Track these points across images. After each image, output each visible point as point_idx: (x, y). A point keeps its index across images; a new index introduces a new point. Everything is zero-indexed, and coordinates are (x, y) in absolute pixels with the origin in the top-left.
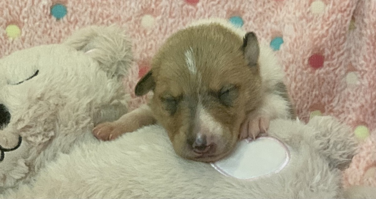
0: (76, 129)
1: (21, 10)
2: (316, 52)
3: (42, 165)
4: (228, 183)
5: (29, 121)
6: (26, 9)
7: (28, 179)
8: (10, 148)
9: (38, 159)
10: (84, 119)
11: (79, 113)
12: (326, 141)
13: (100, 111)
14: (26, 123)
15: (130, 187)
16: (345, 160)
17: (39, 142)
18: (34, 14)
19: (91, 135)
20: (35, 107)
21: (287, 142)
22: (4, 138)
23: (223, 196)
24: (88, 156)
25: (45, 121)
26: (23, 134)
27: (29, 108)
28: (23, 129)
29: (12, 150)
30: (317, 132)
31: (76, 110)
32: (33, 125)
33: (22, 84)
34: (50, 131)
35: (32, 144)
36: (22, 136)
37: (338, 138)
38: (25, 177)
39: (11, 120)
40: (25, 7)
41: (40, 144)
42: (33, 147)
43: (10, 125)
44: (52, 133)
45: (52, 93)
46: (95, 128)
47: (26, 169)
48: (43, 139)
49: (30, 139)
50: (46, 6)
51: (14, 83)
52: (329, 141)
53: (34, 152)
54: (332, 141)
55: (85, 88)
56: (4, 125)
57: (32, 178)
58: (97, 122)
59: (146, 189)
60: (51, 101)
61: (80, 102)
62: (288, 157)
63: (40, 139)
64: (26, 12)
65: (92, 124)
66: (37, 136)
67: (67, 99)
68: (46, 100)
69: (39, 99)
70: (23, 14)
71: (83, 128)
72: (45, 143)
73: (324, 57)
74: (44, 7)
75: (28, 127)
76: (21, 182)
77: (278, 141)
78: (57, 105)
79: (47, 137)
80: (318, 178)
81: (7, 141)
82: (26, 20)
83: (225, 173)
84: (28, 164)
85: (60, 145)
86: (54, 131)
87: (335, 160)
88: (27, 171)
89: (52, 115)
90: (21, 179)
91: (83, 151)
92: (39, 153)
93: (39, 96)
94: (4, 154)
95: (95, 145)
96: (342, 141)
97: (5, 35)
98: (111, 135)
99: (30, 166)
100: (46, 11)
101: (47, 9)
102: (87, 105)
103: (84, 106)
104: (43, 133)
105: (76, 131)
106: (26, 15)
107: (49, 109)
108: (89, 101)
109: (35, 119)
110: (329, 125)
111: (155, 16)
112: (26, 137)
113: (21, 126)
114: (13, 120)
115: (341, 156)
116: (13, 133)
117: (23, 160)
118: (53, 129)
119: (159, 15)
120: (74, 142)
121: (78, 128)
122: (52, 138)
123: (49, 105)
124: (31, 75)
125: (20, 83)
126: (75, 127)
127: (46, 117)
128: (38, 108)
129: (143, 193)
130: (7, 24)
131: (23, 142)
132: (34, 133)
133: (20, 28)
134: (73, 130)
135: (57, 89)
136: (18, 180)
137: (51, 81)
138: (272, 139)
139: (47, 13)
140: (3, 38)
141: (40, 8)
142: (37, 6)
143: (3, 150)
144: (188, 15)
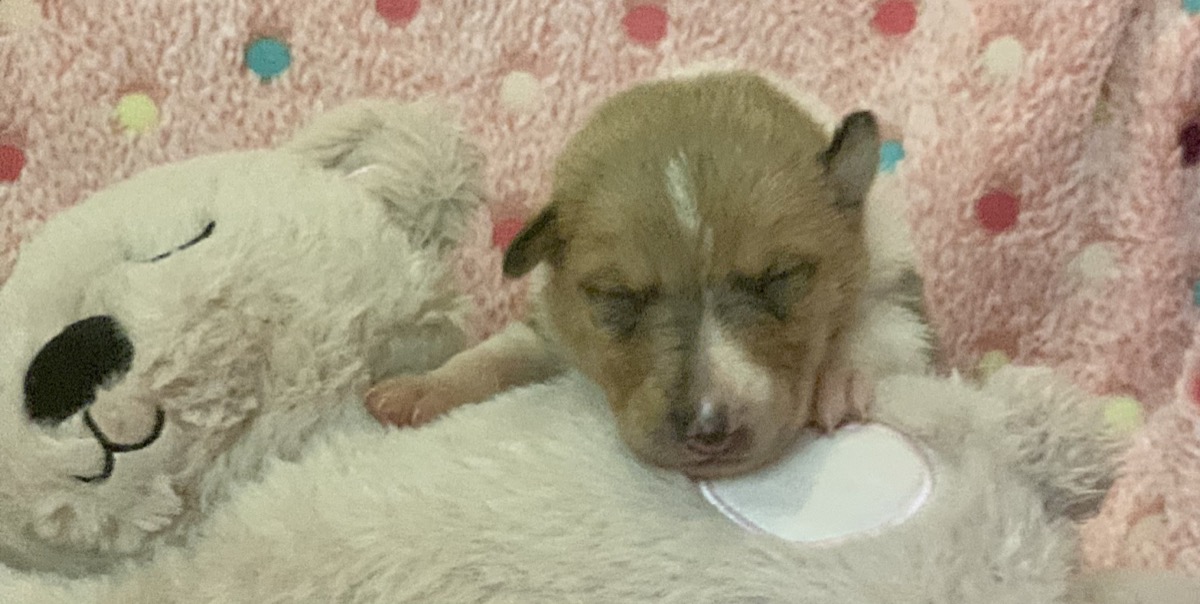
0: (321, 390)
1: (161, 51)
2: (996, 184)
3: (221, 492)
4: (756, 551)
5: (186, 365)
7: (179, 531)
8: (131, 442)
9: (210, 477)
10: (344, 361)
11: (327, 345)
12: (1035, 439)
13: (386, 341)
14: (180, 368)
15: (473, 558)
16: (1089, 494)
17: (214, 426)
18: (199, 62)
19: (363, 408)
20: (205, 326)
21: (925, 439)
22: (114, 414)
23: (740, 588)
24: (352, 469)
25: (234, 366)
26: (169, 404)
27: (186, 329)
28: (171, 389)
29: (136, 447)
30: (1010, 413)
31: (320, 337)
32: (197, 378)
33: (166, 259)
34: (243, 396)
35: (192, 432)
36: (166, 408)
37: (1073, 430)
38: (173, 527)
39: (134, 363)
40: (173, 42)
41: (216, 432)
42: (194, 440)
43: (132, 378)
44: (251, 403)
45: (254, 288)
46: (373, 389)
47: (174, 502)
48: (224, 419)
49: (193, 418)
50: (232, 45)
51: (142, 257)
52: (1044, 436)
53: (198, 453)
54: (1052, 439)
55: (346, 274)
56: (114, 377)
57: (194, 530)
58: (379, 374)
59: (521, 567)
60: (249, 310)
61: (333, 313)
62: (928, 483)
63: (215, 418)
64: (175, 58)
65: (366, 377)
66: (208, 410)
67: (294, 305)
68: (235, 308)
69: (217, 303)
70: (168, 64)
71: (339, 390)
72: (232, 428)
73: (1020, 196)
74: (226, 44)
75: (182, 383)
76: (160, 541)
77: (899, 436)
78: (267, 321)
79: (236, 412)
80: (1013, 542)
81: (122, 423)
82: (174, 81)
83: (749, 524)
84: (181, 490)
85: (273, 436)
86: (258, 398)
87: (1061, 492)
88: (178, 510)
89: (253, 349)
90: (162, 530)
91: (339, 452)
92: (214, 458)
93: (215, 295)
94: (112, 459)
95: (373, 437)
96: (1083, 439)
97: (114, 123)
98: (417, 412)
99: (186, 492)
100: (230, 56)
101: (235, 50)
102: (352, 323)
103: (344, 325)
104: (225, 400)
105: (320, 396)
106: (174, 67)
107: (244, 332)
108: (358, 310)
109: (204, 360)
110: (1047, 392)
111: (540, 77)
112: (176, 413)
113: (163, 378)
114: (140, 362)
115: (1079, 481)
116: (140, 399)
117: (167, 478)
118: (253, 390)
119: (550, 72)
120: (313, 428)
121: (326, 388)
122: (253, 414)
123: (245, 320)
124: (192, 235)
125: (161, 257)
126: (318, 385)
127: (234, 356)
128: (212, 330)
129: (512, 577)
130: (121, 92)
131: (167, 424)
132: (199, 400)
133: (157, 101)
134: (311, 392)
135: (269, 275)
136: (151, 535)
137: (250, 252)
138: (883, 430)
139: (234, 62)
140: (108, 129)
141: (214, 49)
142: (207, 42)
143: (110, 448)
144: (634, 74)
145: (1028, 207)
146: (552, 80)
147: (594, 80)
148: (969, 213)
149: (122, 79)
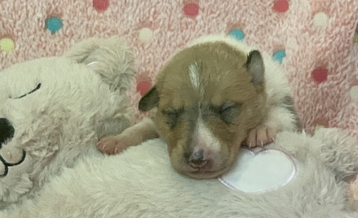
0: (81, 143)
1: (15, 23)
2: (319, 65)
3: (46, 179)
4: (235, 196)
5: (33, 135)
6: (19, 22)
7: (32, 193)
8: (14, 162)
9: (42, 174)
10: (88, 133)
11: (82, 127)
12: (332, 154)
13: (103, 124)
14: (31, 136)
15: (136, 201)
16: (351, 173)
17: (44, 156)
18: (29, 27)
19: (95, 148)
20: (39, 121)
21: (293, 155)
22: (9, 153)
23: (230, 209)
24: (92, 170)
25: (50, 135)
26: (28, 149)
27: (33, 122)
28: (28, 144)
29: (16, 164)
30: (323, 145)
31: (79, 124)
32: (37, 139)
33: (24, 98)
34: (54, 145)
35: (36, 159)
36: (26, 150)
37: (345, 151)
38: (29, 192)
39: (15, 134)
40: (19, 19)
41: (44, 158)
42: (37, 161)
43: (14, 139)
44: (56, 148)
45: (56, 107)
46: (99, 142)
47: (29, 183)
48: (47, 154)
49: (36, 153)
50: (41, 20)
51: (15, 97)
52: (335, 153)
53: (38, 166)
54: (338, 154)
55: (88, 101)
56: (8, 140)
57: (36, 193)
58: (101, 136)
59: (153, 203)
60: (55, 115)
61: (83, 115)
62: (294, 170)
63: (44, 153)
64: (20, 25)
65: (96, 138)
66: (41, 151)
67: (70, 113)
68: (50, 114)
69: (43, 113)
70: (18, 27)
71: (87, 142)
72: (49, 157)
73: (327, 70)
74: (39, 19)
75: (33, 141)
76: (25, 197)
77: (284, 154)
78: (61, 119)
79: (51, 151)
80: (324, 191)
81: (11, 156)
82: (20, 33)
83: (232, 187)
84: (32, 179)
85: (64, 159)
86: (58, 146)
87: (341, 173)
88: (31, 186)
89: (56, 129)
90: (26, 193)
91: (88, 165)
92: (43, 168)
93: (43, 110)
94: (8, 169)
95: (99, 159)
96: (349, 154)
98: (116, 149)
99: (34, 180)
100: (40, 24)
101: (42, 22)
102: (91, 119)
103: (88, 120)
104: (47, 147)
105: (80, 145)
106: (20, 28)
107: (53, 123)
108: (92, 114)
109: (40, 133)
110: (336, 138)
111: (153, 29)
112: (30, 152)
113: (25, 140)
114: (17, 134)
115: (347, 169)
116: (17, 148)
117: (27, 175)
118: (56, 143)
119: (157, 28)
120: (78, 156)
121: (82, 142)
122: (57, 152)
123: (53, 118)
124: (33, 89)
125: (23, 96)
126: (79, 141)
127: (50, 132)
128: (42, 122)
129: (150, 207)
130: (1, 38)
131: (27, 156)
132: (38, 147)
133: (14, 41)
134: (77, 143)
135: (61, 102)
136: (21, 195)
137: (54, 94)
138: (278, 152)
139: (42, 26)
141: (34, 21)
142: (31, 19)
143: (7, 165)
144: (187, 28)
145: (330, 74)
146: (157, 31)
147: (173, 30)
148: (309, 76)
149: (1, 33)
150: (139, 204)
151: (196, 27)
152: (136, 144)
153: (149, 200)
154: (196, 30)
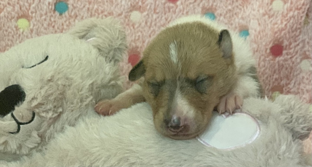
0: (81, 106)
1: (30, 6)
2: (276, 43)
3: (52, 136)
4: (209, 152)
5: (41, 99)
6: (33, 5)
7: (40, 148)
8: (25, 122)
9: (49, 131)
10: (87, 97)
11: (82, 92)
12: (290, 117)
13: (100, 90)
14: (39, 100)
16: (305, 133)
17: (49, 117)
18: (41, 9)
19: (93, 111)
20: (46, 88)
21: (257, 117)
22: (20, 114)
23: (205, 163)
24: (90, 129)
25: (55, 99)
26: (37, 111)
27: (41, 89)
28: (37, 107)
29: (27, 123)
30: (282, 109)
31: (80, 90)
32: (45, 103)
33: (34, 67)
34: (58, 108)
35: (43, 119)
36: (35, 112)
37: (300, 114)
38: (38, 147)
39: (26, 98)
40: (33, 3)
41: (50, 119)
42: (44, 121)
43: (25, 103)
44: (60, 110)
45: (60, 76)
46: (97, 105)
47: (38, 139)
48: (52, 115)
49: (44, 115)
50: (51, 4)
51: (27, 67)
52: (292, 116)
53: (45, 124)
54: (294, 117)
55: (87, 71)
56: (20, 103)
57: (44, 147)
58: (98, 100)
59: (140, 157)
60: (59, 82)
61: (84, 83)
62: (258, 130)
63: (50, 114)
64: (34, 8)
65: (94, 101)
66: (48, 112)
67: (72, 81)
68: (55, 82)
69: (49, 81)
70: (32, 9)
71: (86, 105)
72: (55, 118)
73: (283, 47)
74: (49, 3)
75: (40, 105)
76: (34, 151)
77: (250, 117)
78: (64, 86)
79: (56, 113)
80: (283, 147)
81: (23, 117)
82: (34, 15)
83: (207, 144)
84: (40, 136)
85: (67, 119)
86: (63, 108)
87: (297, 132)
88: (39, 142)
89: (60, 94)
90: (35, 148)
91: (86, 124)
92: (50, 126)
93: (49, 78)
94: (20, 127)
95: (96, 119)
96: (303, 117)
97: (16, 27)
98: (110, 111)
99: (42, 136)
100: (50, 7)
102: (89, 86)
103: (87, 87)
104: (53, 109)
105: (81, 107)
106: (34, 10)
107: (58, 89)
108: (91, 82)
109: (47, 97)
110: (293, 103)
111: (142, 12)
112: (38, 113)
113: (35, 103)
114: (28, 99)
115: (302, 129)
116: (28, 110)
117: (36, 132)
118: (61, 106)
119: (144, 11)
120: (79, 116)
121: (82, 105)
122: (61, 113)
123: (58, 85)
124: (42, 60)
126: (80, 104)
127: (55, 96)
128: (49, 88)
129: (138, 161)
130: (19, 18)
131: (36, 117)
132: (45, 109)
133: (29, 21)
134: (78, 106)
135: (65, 71)
136: (31, 149)
137: (59, 65)
138: (245, 115)
139: (51, 9)
140: (15, 29)
141: (46, 5)
142: (43, 3)
143: (19, 124)
144: (169, 11)
145: (286, 49)
146: (145, 13)
147: (157, 13)
148: (268, 51)
149: (18, 14)
150: (129, 158)
151: (177, 10)
152: (127, 107)
153: (138, 155)
154: (177, 13)
